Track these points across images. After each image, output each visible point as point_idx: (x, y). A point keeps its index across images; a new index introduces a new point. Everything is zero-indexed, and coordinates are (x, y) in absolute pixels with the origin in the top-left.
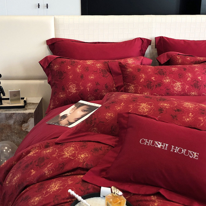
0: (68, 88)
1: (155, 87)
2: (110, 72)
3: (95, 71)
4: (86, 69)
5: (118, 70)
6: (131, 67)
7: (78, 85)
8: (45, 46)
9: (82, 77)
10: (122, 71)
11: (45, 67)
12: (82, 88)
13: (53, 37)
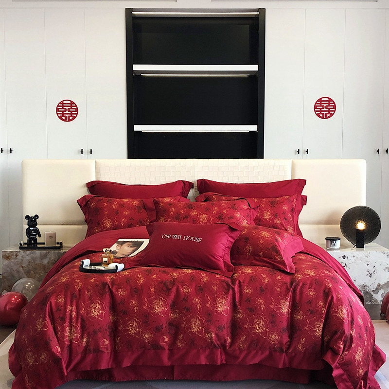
0: (103, 223)
1: (182, 218)
2: (145, 208)
3: (130, 208)
4: (122, 205)
5: (152, 206)
6: (163, 203)
7: (112, 221)
8: (86, 189)
9: (117, 212)
10: (156, 207)
11: (83, 205)
12: (117, 223)
13: (94, 179)
